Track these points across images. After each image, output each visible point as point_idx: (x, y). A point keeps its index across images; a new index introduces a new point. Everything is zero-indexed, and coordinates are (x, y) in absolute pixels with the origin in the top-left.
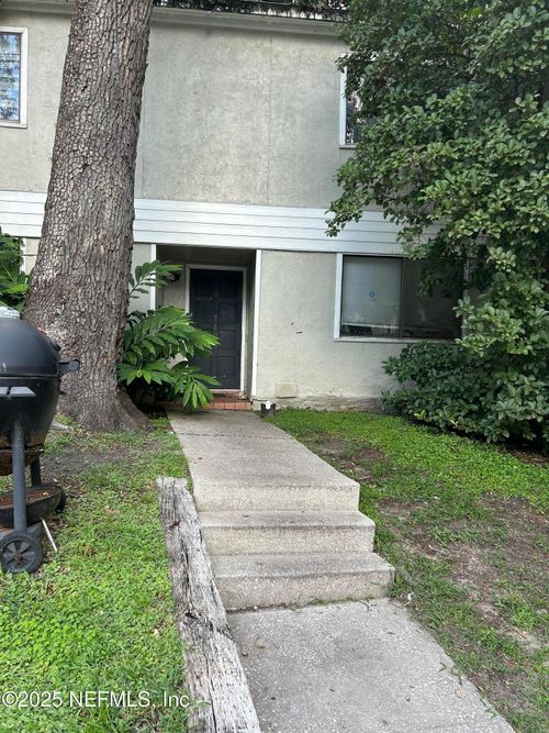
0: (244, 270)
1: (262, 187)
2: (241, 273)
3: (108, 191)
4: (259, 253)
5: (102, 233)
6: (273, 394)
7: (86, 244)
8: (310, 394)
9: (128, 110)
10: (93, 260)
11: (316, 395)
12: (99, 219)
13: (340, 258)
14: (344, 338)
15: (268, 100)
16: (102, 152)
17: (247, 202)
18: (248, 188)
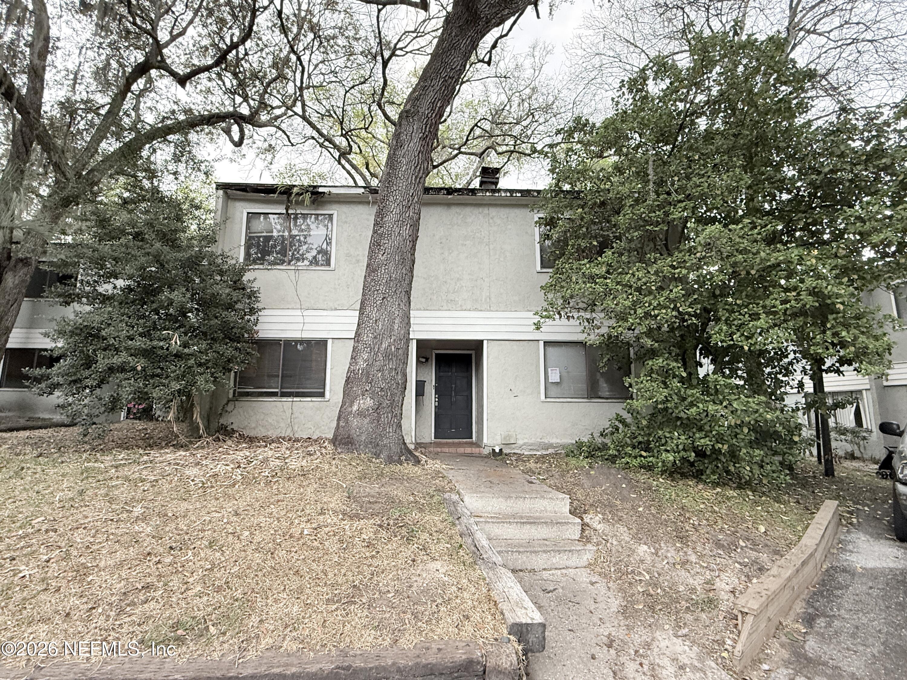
0: (473, 352)
1: (486, 300)
2: (471, 355)
3: (397, 313)
4: (485, 342)
5: (393, 338)
6: (499, 442)
7: (383, 346)
8: (526, 441)
9: (408, 263)
10: (388, 356)
11: (530, 441)
12: (392, 330)
13: (541, 344)
14: (548, 400)
15: (488, 244)
16: (394, 290)
17: (476, 310)
18: (476, 300)
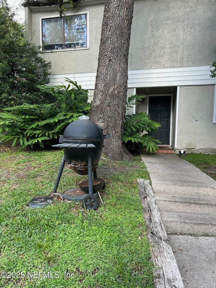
0: (172, 95)
1: (180, 60)
3: (118, 69)
4: (178, 88)
5: (116, 85)
6: (184, 147)
7: (110, 91)
8: (202, 147)
9: (126, 36)
10: (113, 96)
12: (115, 80)
15: (183, 22)
16: (116, 54)
17: (173, 67)
18: (174, 61)
